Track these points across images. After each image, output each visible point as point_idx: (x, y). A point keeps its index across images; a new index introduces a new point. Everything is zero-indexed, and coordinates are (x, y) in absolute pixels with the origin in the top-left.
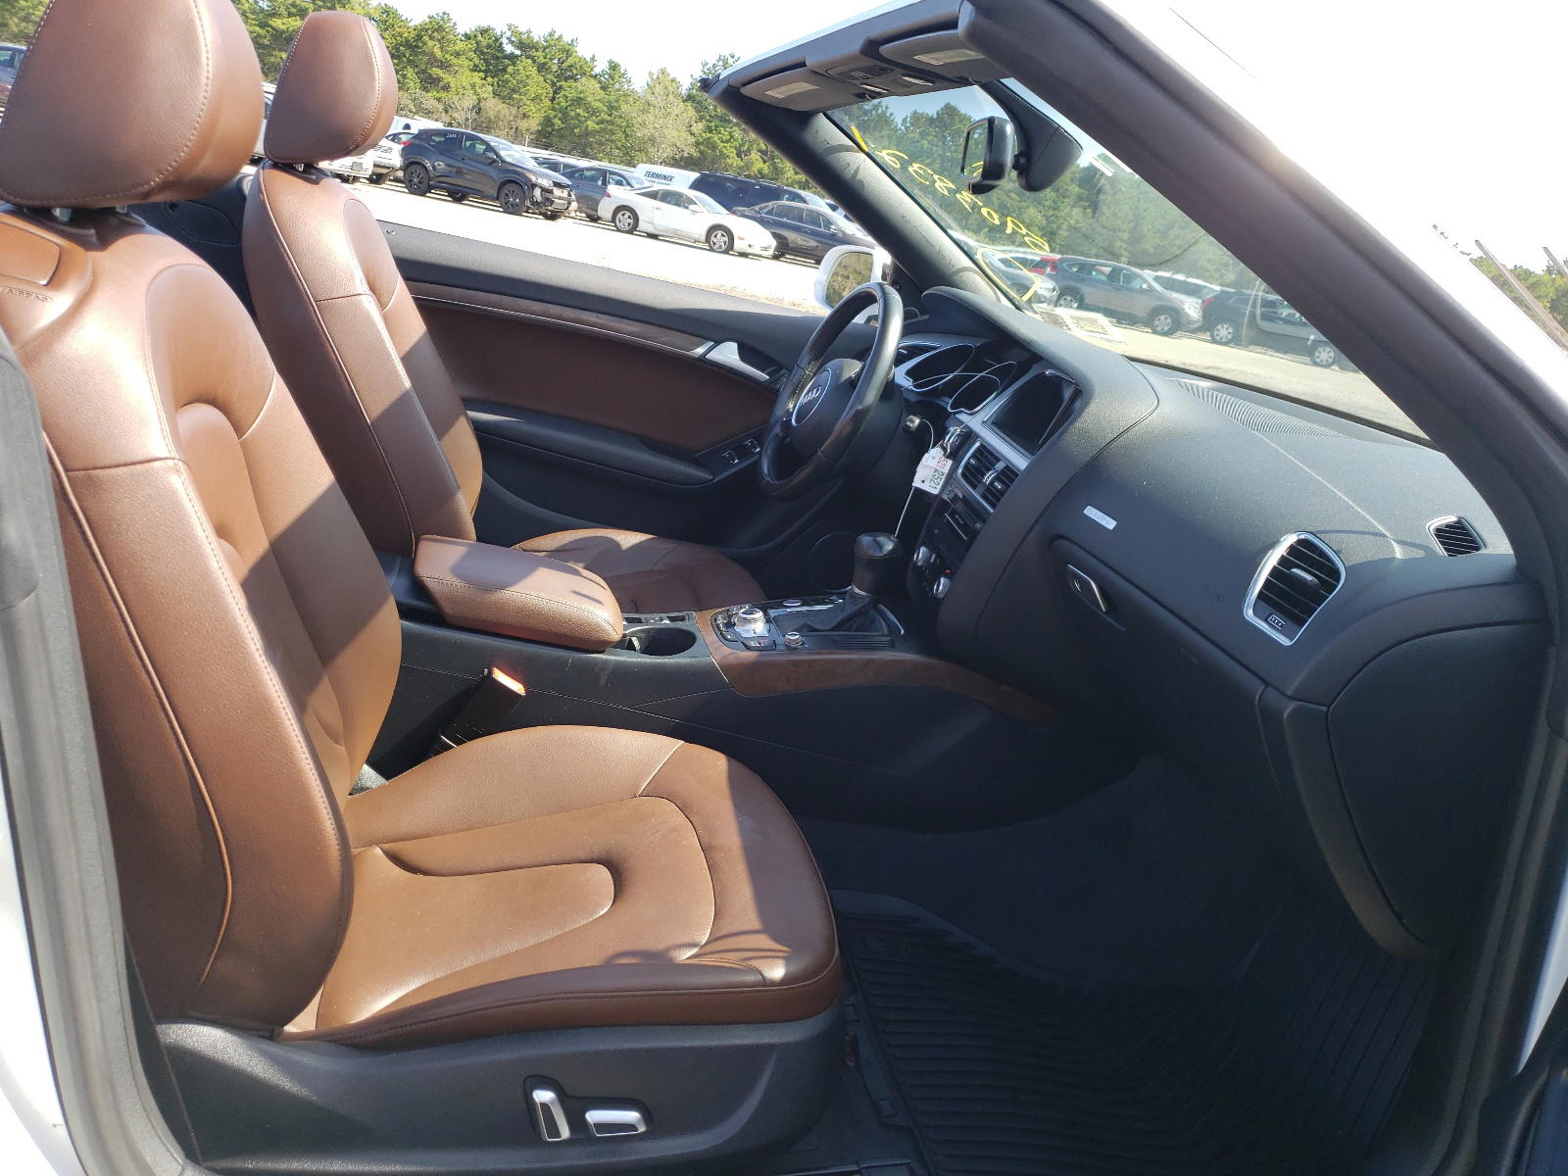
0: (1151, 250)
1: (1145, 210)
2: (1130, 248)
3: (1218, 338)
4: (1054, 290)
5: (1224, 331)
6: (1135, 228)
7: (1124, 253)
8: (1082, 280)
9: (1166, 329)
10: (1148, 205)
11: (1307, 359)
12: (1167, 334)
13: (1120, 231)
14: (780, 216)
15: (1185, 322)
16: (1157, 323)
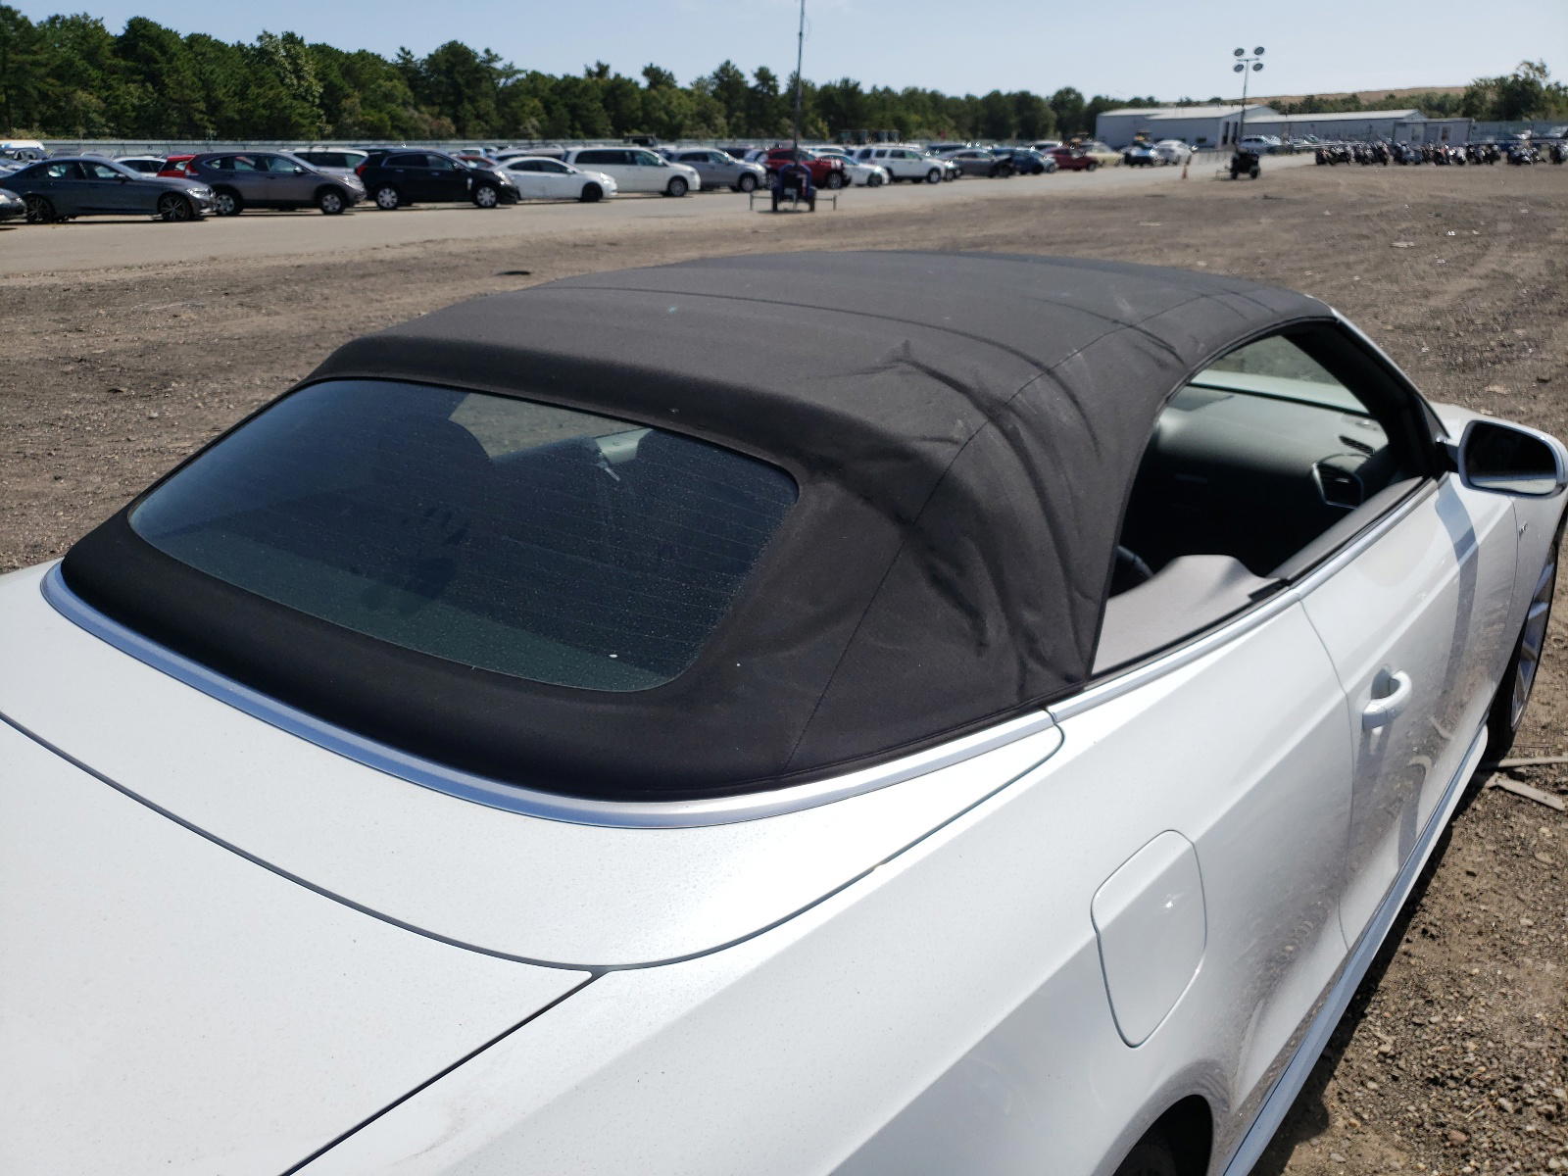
0: (237, 117)
3: (385, 205)
4: (210, 193)
5: (388, 197)
6: (208, 95)
7: (208, 124)
8: (232, 176)
9: (337, 207)
10: (212, 67)
11: (469, 204)
12: (339, 212)
13: (194, 102)
15: (351, 197)
16: (326, 203)
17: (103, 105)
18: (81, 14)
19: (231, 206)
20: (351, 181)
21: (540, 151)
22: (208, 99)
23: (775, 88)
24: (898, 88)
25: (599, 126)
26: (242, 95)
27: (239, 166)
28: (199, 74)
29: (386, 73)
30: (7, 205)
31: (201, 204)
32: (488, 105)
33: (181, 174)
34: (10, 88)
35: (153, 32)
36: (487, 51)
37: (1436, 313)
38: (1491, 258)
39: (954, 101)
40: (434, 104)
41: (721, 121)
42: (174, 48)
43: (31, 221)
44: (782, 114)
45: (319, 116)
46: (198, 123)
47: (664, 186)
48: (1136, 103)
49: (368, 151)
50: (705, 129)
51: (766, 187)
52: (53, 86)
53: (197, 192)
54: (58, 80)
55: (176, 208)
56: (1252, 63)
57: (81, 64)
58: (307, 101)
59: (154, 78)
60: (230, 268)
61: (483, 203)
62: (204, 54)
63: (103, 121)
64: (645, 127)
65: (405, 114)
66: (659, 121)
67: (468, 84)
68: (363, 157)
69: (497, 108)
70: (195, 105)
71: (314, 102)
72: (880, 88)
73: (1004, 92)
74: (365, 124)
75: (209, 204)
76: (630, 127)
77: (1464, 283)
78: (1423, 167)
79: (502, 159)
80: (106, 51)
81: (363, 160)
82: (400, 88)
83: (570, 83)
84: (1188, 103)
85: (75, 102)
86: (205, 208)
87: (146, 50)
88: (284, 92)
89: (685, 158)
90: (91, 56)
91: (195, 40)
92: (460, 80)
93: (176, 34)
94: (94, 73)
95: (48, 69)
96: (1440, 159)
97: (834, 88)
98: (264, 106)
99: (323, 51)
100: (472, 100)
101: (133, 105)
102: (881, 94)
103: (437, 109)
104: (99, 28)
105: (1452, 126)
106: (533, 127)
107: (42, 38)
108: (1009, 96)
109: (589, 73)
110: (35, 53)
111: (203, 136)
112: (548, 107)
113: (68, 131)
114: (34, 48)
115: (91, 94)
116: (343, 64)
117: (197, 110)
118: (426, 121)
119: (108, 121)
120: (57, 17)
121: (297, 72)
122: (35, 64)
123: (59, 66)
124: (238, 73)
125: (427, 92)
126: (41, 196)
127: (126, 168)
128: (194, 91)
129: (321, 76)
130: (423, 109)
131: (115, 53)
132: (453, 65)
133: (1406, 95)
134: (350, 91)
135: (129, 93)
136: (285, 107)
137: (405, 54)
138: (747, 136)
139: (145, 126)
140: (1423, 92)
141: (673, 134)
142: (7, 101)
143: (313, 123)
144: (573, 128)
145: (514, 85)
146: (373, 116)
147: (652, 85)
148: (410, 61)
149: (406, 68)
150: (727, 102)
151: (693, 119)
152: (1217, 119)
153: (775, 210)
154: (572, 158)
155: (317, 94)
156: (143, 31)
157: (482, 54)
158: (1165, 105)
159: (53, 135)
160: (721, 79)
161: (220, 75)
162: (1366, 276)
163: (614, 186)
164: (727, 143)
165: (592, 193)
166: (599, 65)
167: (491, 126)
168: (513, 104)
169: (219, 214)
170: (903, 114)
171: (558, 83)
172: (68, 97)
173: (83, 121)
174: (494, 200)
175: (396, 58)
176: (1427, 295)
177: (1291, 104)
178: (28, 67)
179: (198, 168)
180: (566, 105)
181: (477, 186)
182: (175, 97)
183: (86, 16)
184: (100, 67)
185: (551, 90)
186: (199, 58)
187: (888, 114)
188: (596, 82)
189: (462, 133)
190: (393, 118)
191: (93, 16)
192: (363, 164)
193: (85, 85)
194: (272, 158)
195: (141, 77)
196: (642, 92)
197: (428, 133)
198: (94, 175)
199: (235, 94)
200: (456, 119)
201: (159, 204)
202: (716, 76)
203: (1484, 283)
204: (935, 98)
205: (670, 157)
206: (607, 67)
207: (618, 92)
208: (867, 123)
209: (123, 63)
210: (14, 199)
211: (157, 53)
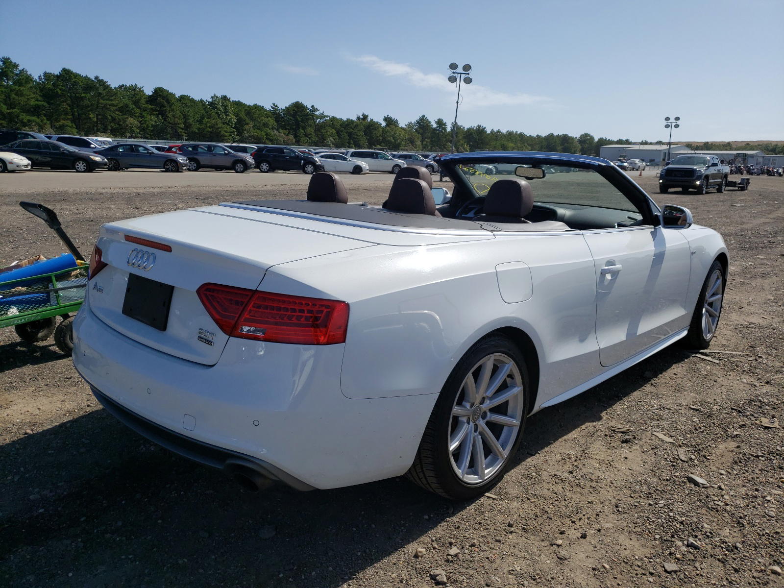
0: (197, 131)
1: (188, 112)
2: (186, 132)
3: (263, 170)
4: (187, 160)
5: (265, 166)
6: (185, 122)
7: (184, 134)
8: (196, 154)
9: (242, 169)
10: (189, 109)
11: (301, 172)
12: (242, 172)
13: (179, 124)
14: (23, 147)
15: (248, 165)
16: (237, 168)
17: (139, 124)
18: (134, 84)
19: (195, 167)
20: (250, 159)
21: (334, 151)
22: (185, 123)
23: (445, 129)
24: (504, 131)
25: (361, 143)
26: (200, 122)
27: (200, 150)
28: (182, 113)
29: (266, 114)
30: (101, 162)
31: (182, 165)
32: (310, 130)
33: (175, 152)
34: (100, 115)
35: (165, 94)
36: (313, 107)
37: (743, 230)
38: (780, 212)
39: (531, 137)
40: (286, 129)
41: (419, 143)
42: (173, 101)
43: (110, 169)
44: (447, 141)
45: (234, 132)
46: (180, 133)
47: (390, 169)
48: (620, 142)
49: (257, 146)
50: (411, 146)
51: (437, 172)
52: (118, 115)
53: (181, 160)
54: (121, 112)
55: (171, 166)
56: (674, 124)
57: (131, 106)
58: (229, 125)
59: (162, 113)
60: (197, 189)
61: (307, 171)
62: (185, 104)
63: (138, 131)
64: (383, 144)
65: (273, 133)
66: (390, 142)
67: (302, 121)
68: (255, 148)
69: (315, 132)
70: (179, 125)
71: (232, 126)
72: (495, 130)
73: (555, 134)
74: (254, 137)
75: (186, 165)
76: (376, 144)
77: (763, 220)
78: (761, 176)
79: (316, 153)
80: (143, 101)
81: (255, 150)
82: (271, 121)
83: (350, 122)
84: (646, 143)
85: (127, 123)
86: (184, 167)
87: (161, 101)
88: (219, 121)
89: (400, 157)
90: (136, 103)
91: (183, 97)
92: (299, 119)
93: (174, 95)
94: (137, 110)
95: (117, 107)
96: (769, 173)
97: (473, 130)
98: (209, 127)
99: (238, 104)
100: (304, 128)
101: (152, 125)
102: (495, 133)
103: (287, 132)
104: (141, 91)
105: (777, 158)
106: (331, 141)
107: (116, 94)
108: (558, 136)
109: (359, 118)
110: (112, 100)
111: (182, 139)
112: (338, 133)
113: (122, 135)
114: (112, 98)
115: (135, 119)
116: (246, 110)
117: (180, 128)
118: (281, 136)
119: (141, 131)
120: (123, 85)
121: (226, 113)
122: (113, 105)
123: (122, 107)
124: (200, 112)
125: (283, 123)
126: (114, 159)
127: (152, 148)
128: (179, 119)
129: (236, 115)
130: (281, 131)
131: (147, 102)
132: (296, 112)
133: (756, 144)
134: (249, 121)
135: (151, 120)
136: (219, 128)
137: (275, 106)
138: (431, 151)
139: (157, 133)
140: (765, 143)
141: (396, 147)
142: (97, 121)
143: (231, 135)
144: (349, 143)
145: (323, 122)
146: (258, 133)
147: (387, 125)
148: (277, 110)
149: (275, 113)
150: (422, 134)
151: (405, 142)
152: (660, 151)
153: (441, 180)
154: (349, 154)
155: (234, 123)
156: (160, 93)
157: (310, 107)
158: (635, 144)
159: (116, 136)
160: (420, 124)
161: (191, 112)
162: (716, 216)
163: (368, 168)
164: (421, 152)
165: (357, 170)
166: (363, 115)
167: (311, 140)
168: (322, 131)
169: (189, 170)
170: (506, 143)
171: (344, 122)
172: (125, 121)
173: (130, 131)
174: (312, 170)
175: (270, 108)
176: (742, 223)
177: (697, 146)
178: (108, 106)
179: (182, 150)
180: (347, 133)
181: (305, 164)
182: (171, 122)
183: (136, 85)
184: (139, 108)
185: (341, 125)
186: (184, 105)
187: (498, 143)
188: (362, 122)
189: (298, 142)
190: (267, 134)
191: (139, 85)
192: (255, 151)
193: (132, 115)
194: (215, 146)
195: (157, 113)
196: (383, 128)
197: (282, 142)
198: (138, 151)
199: (197, 121)
200: (295, 136)
201: (164, 165)
202: (418, 122)
203: (772, 221)
204: (522, 136)
205: (394, 156)
206: (368, 116)
207: (371, 128)
208: (488, 146)
209: (150, 106)
210: (104, 160)
211: (165, 103)
